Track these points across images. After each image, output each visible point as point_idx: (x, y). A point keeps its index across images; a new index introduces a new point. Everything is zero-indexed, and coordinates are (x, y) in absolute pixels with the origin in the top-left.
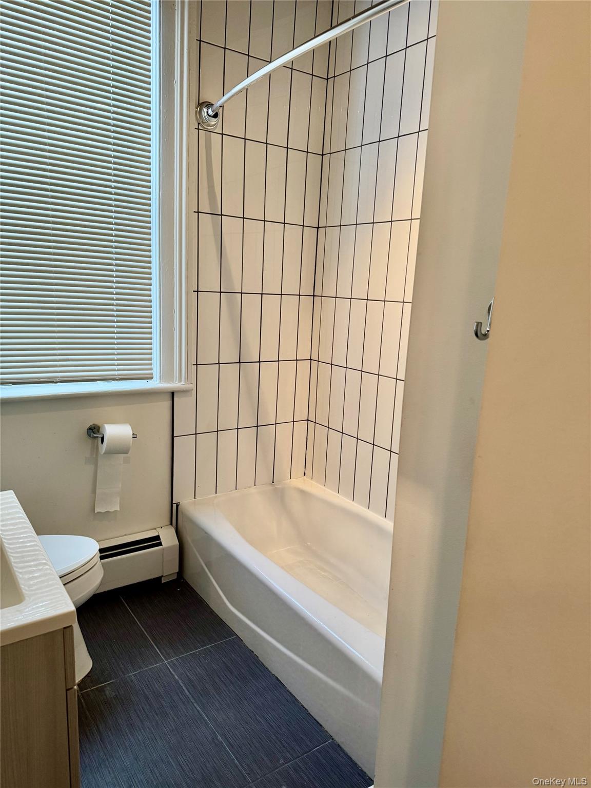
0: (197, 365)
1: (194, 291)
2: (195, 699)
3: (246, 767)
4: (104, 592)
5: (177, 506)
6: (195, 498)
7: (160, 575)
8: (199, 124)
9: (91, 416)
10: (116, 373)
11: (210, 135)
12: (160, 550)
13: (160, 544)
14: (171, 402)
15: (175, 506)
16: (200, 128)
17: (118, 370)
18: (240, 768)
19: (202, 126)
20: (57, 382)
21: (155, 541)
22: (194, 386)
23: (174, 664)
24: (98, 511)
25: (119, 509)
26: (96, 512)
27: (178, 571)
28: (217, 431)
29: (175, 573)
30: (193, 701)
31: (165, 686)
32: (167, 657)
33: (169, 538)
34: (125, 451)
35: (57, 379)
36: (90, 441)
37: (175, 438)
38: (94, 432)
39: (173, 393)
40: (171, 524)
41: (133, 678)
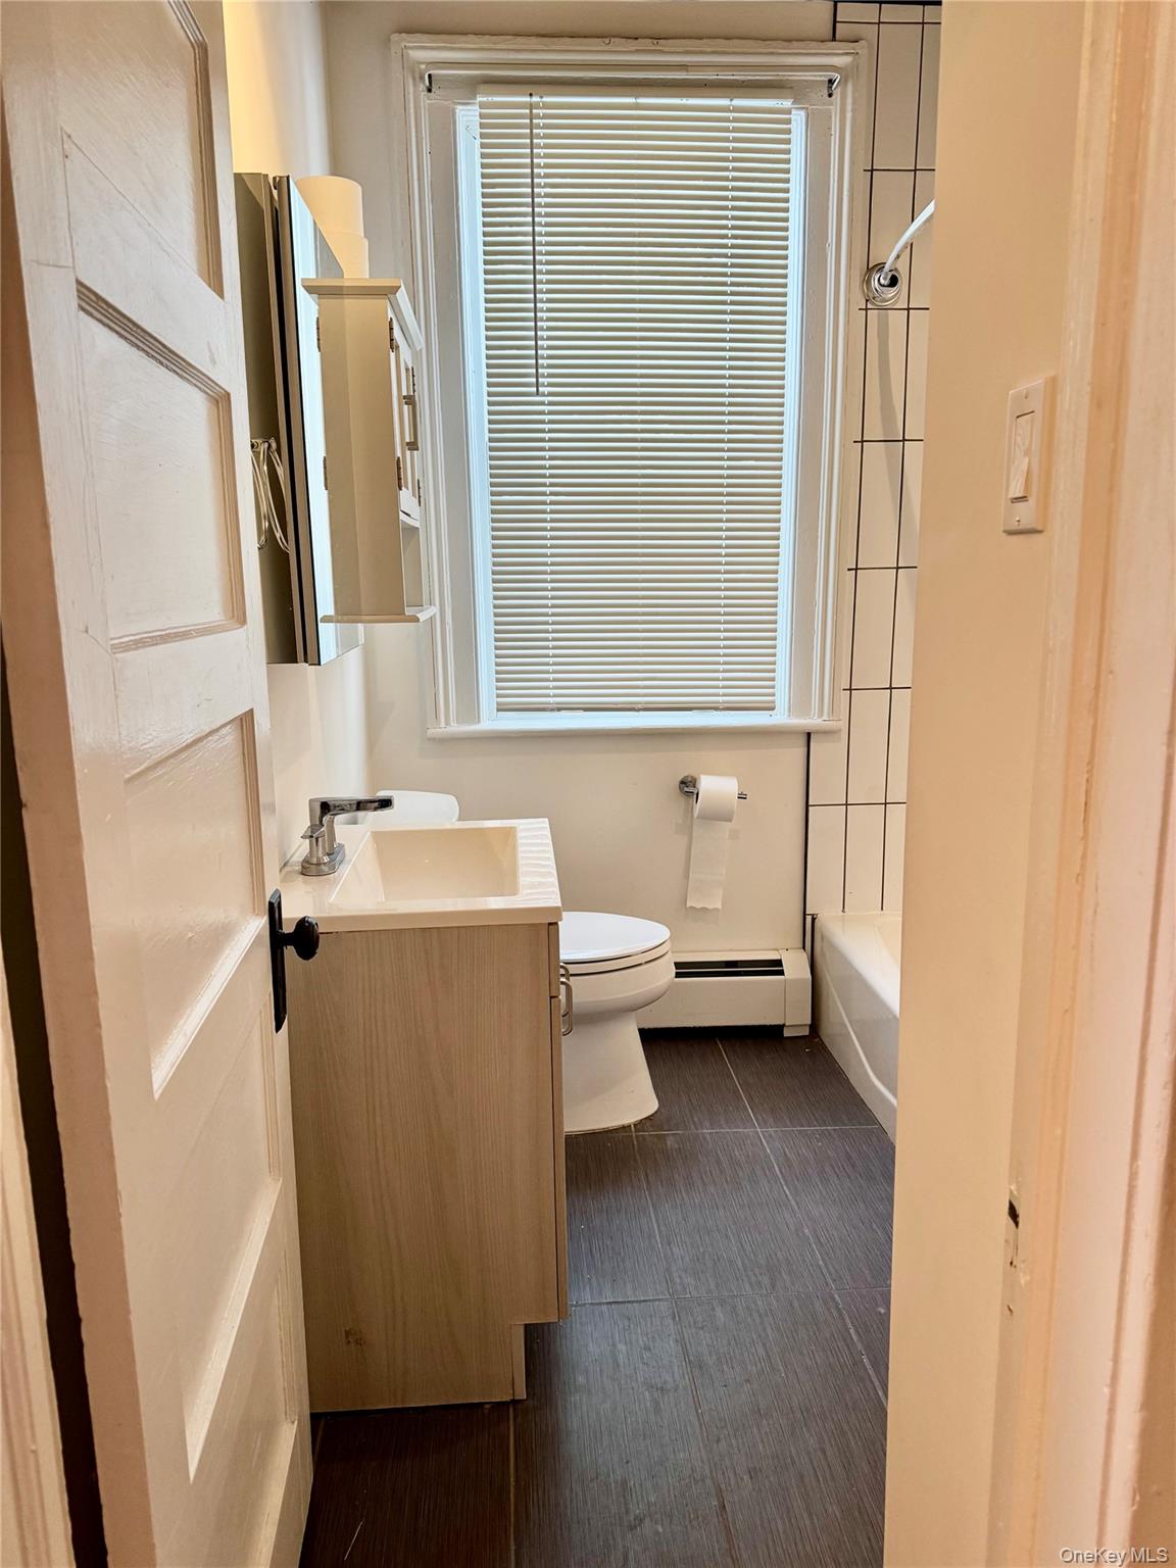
0: (850, 690)
1: (849, 570)
2: (785, 1181)
3: (833, 1271)
4: (694, 1027)
5: (813, 920)
6: (843, 911)
7: (781, 1023)
8: (867, 301)
9: (684, 762)
10: (720, 699)
11: (887, 316)
12: (779, 981)
13: (781, 973)
14: (806, 749)
15: (809, 919)
16: (869, 306)
17: (724, 695)
18: (825, 1271)
19: (873, 304)
20: (639, 710)
21: (774, 967)
22: (844, 725)
23: (771, 1136)
24: (693, 905)
25: (720, 907)
26: (688, 905)
27: (810, 1022)
28: (886, 804)
29: (806, 1025)
30: (783, 1183)
31: (748, 1156)
32: (762, 1124)
33: (796, 967)
34: (727, 817)
35: (640, 706)
36: (682, 799)
37: (810, 808)
38: (688, 787)
39: (809, 734)
40: (804, 948)
41: (708, 1137)
